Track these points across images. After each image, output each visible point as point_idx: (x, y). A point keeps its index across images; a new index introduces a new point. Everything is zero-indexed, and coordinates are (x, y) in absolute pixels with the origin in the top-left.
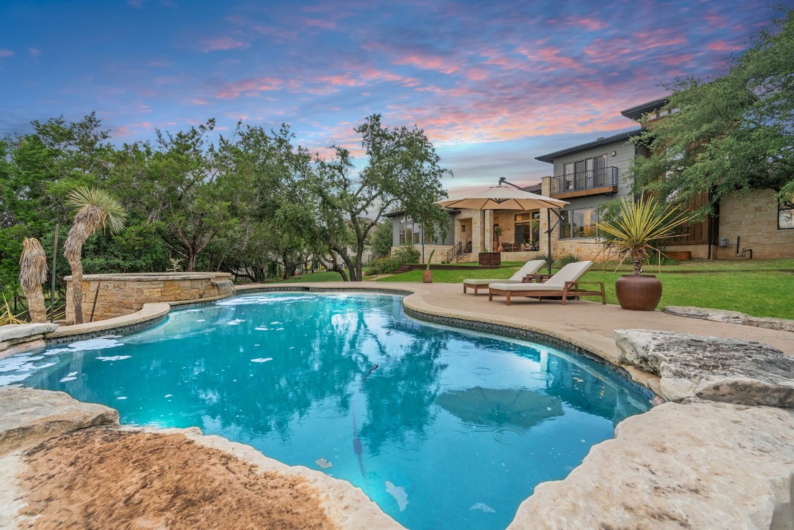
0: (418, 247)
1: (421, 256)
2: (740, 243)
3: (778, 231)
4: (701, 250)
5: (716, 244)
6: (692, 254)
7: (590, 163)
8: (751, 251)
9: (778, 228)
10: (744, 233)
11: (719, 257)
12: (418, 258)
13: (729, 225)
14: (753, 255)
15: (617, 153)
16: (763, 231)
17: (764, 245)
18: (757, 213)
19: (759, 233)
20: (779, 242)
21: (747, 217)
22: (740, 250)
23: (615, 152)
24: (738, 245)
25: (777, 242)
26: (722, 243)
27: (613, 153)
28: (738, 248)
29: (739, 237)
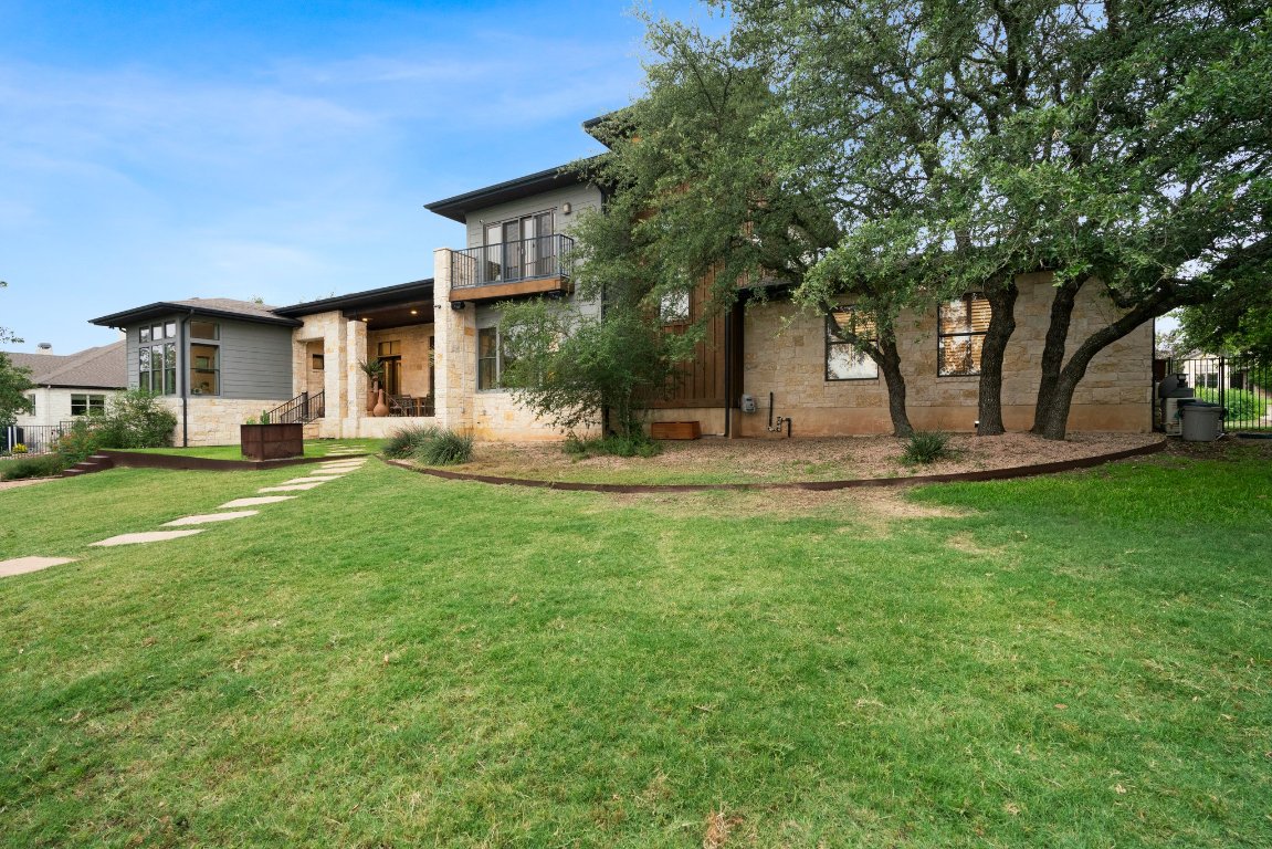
0: (171, 404)
1: (179, 428)
2: (775, 405)
3: (826, 384)
4: (713, 420)
5: (737, 406)
6: (702, 426)
7: (529, 225)
8: (789, 420)
9: (827, 379)
10: (779, 389)
11: (745, 433)
12: (171, 431)
13: (758, 370)
14: (793, 428)
15: (573, 208)
16: (806, 383)
17: (807, 410)
18: (797, 348)
19: (801, 388)
20: (829, 405)
21: (782, 355)
22: (775, 420)
23: (570, 206)
24: (771, 408)
25: (825, 405)
26: (745, 405)
27: (566, 208)
28: (771, 415)
29: (771, 394)
